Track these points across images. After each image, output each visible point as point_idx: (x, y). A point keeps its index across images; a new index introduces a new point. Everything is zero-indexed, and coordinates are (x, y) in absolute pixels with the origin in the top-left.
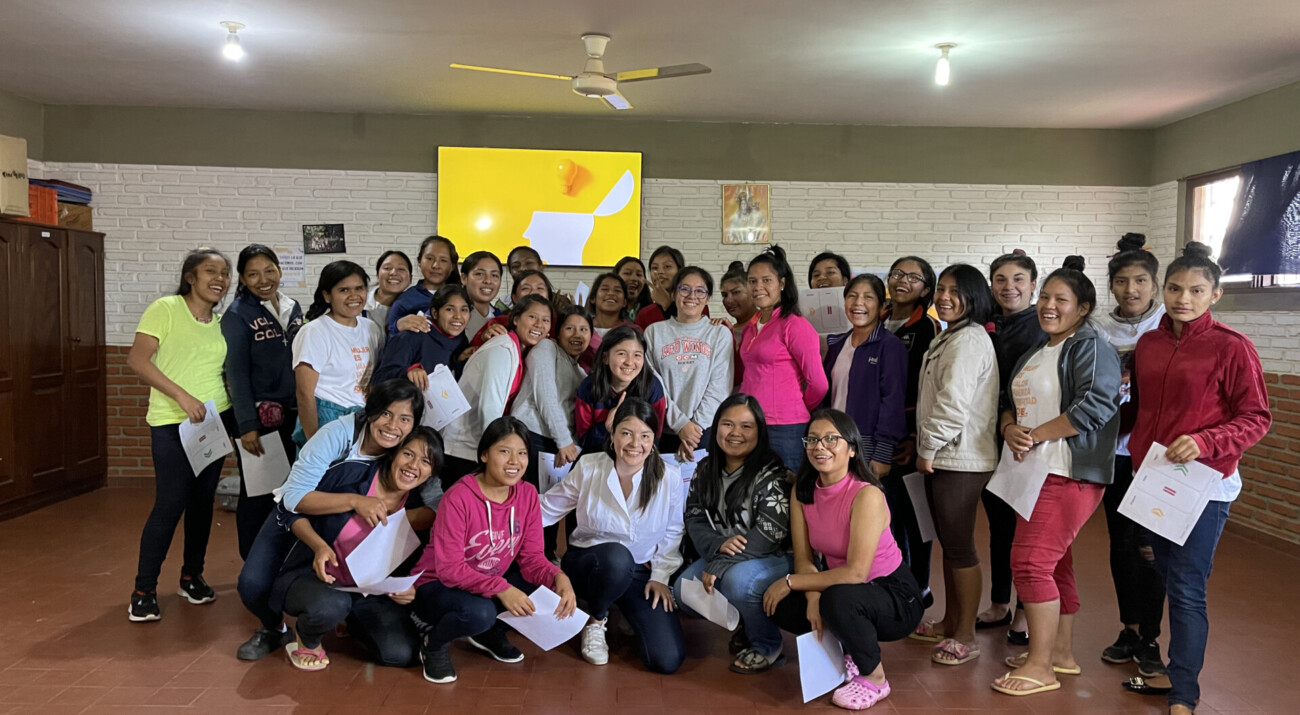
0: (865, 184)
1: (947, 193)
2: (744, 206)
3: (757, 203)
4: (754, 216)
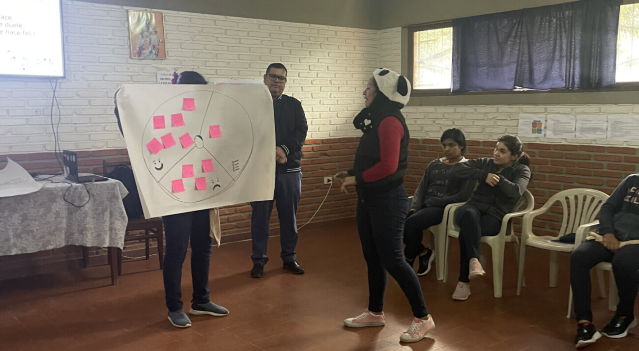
0: (228, 17)
1: (278, 27)
2: (146, 29)
3: (156, 27)
4: (153, 37)
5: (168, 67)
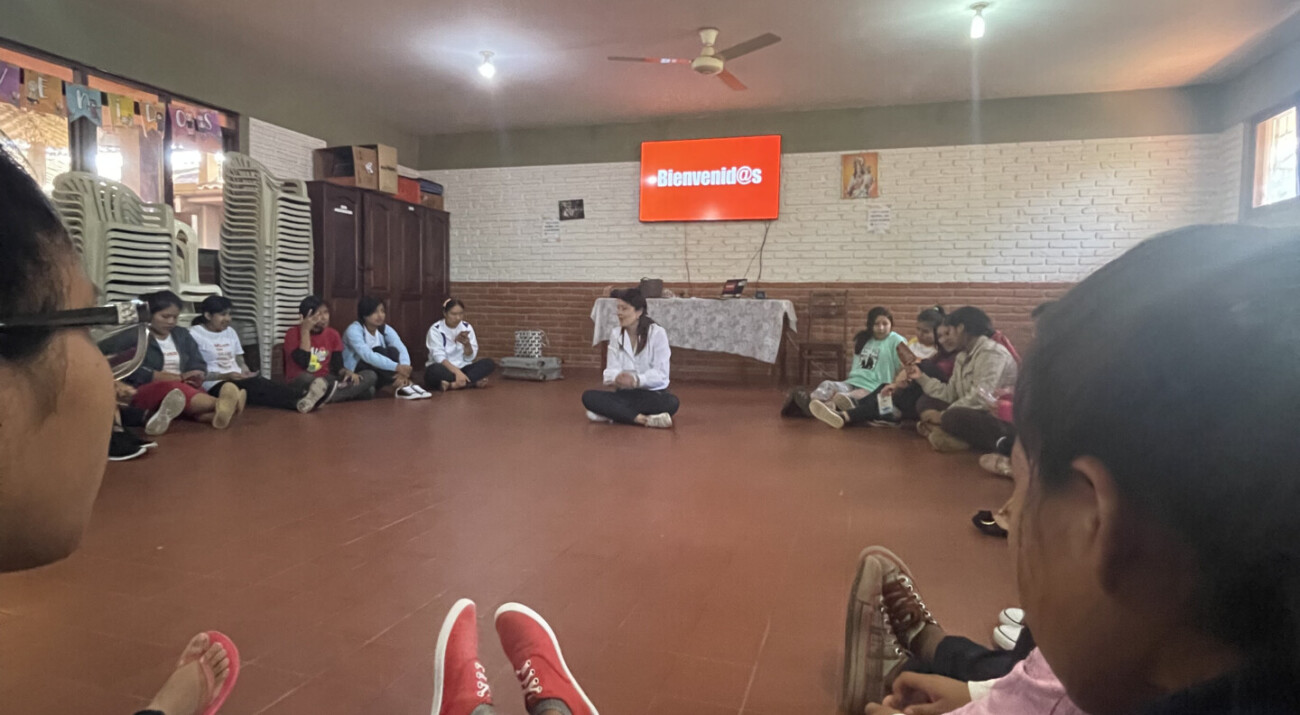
0: (958, 147)
2: (859, 170)
3: (869, 167)
4: (866, 177)
5: (880, 204)
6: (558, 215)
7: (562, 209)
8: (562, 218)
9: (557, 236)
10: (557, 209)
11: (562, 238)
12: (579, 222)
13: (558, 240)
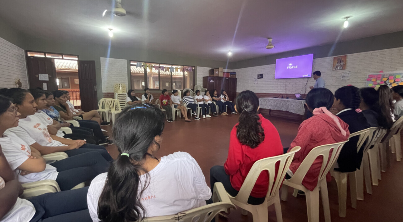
2: (339, 61)
3: (343, 60)
4: (342, 63)
5: (346, 71)
6: (257, 78)
7: (258, 76)
8: (258, 78)
9: (257, 82)
10: (257, 76)
11: (258, 83)
12: (262, 79)
13: (257, 83)
